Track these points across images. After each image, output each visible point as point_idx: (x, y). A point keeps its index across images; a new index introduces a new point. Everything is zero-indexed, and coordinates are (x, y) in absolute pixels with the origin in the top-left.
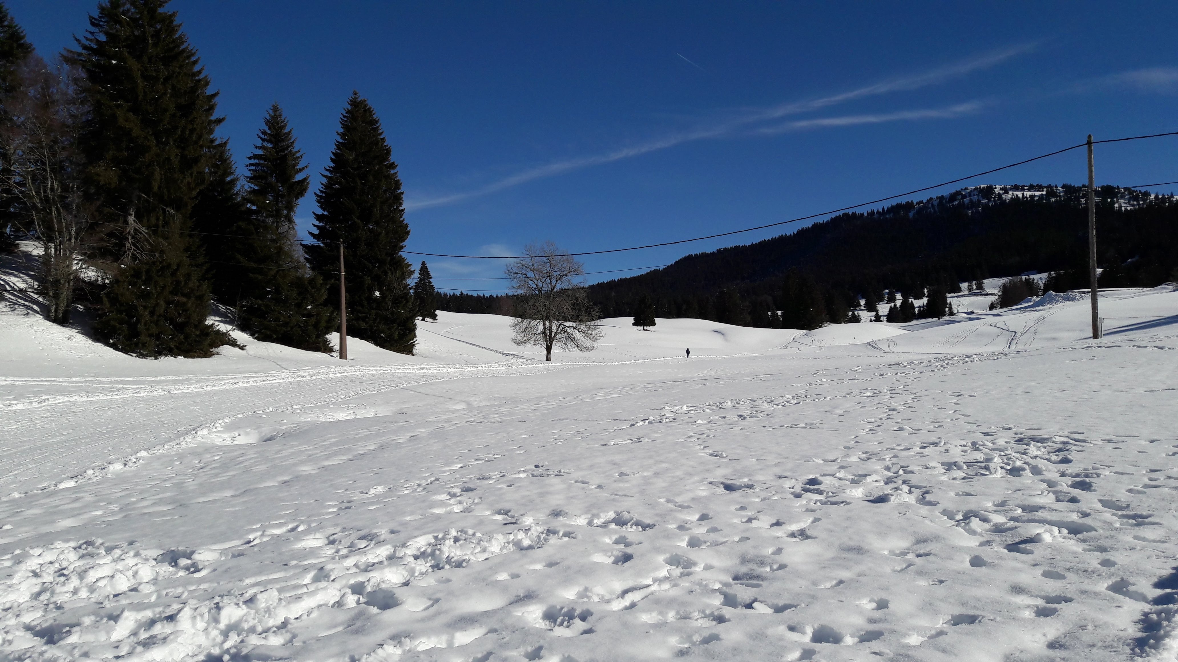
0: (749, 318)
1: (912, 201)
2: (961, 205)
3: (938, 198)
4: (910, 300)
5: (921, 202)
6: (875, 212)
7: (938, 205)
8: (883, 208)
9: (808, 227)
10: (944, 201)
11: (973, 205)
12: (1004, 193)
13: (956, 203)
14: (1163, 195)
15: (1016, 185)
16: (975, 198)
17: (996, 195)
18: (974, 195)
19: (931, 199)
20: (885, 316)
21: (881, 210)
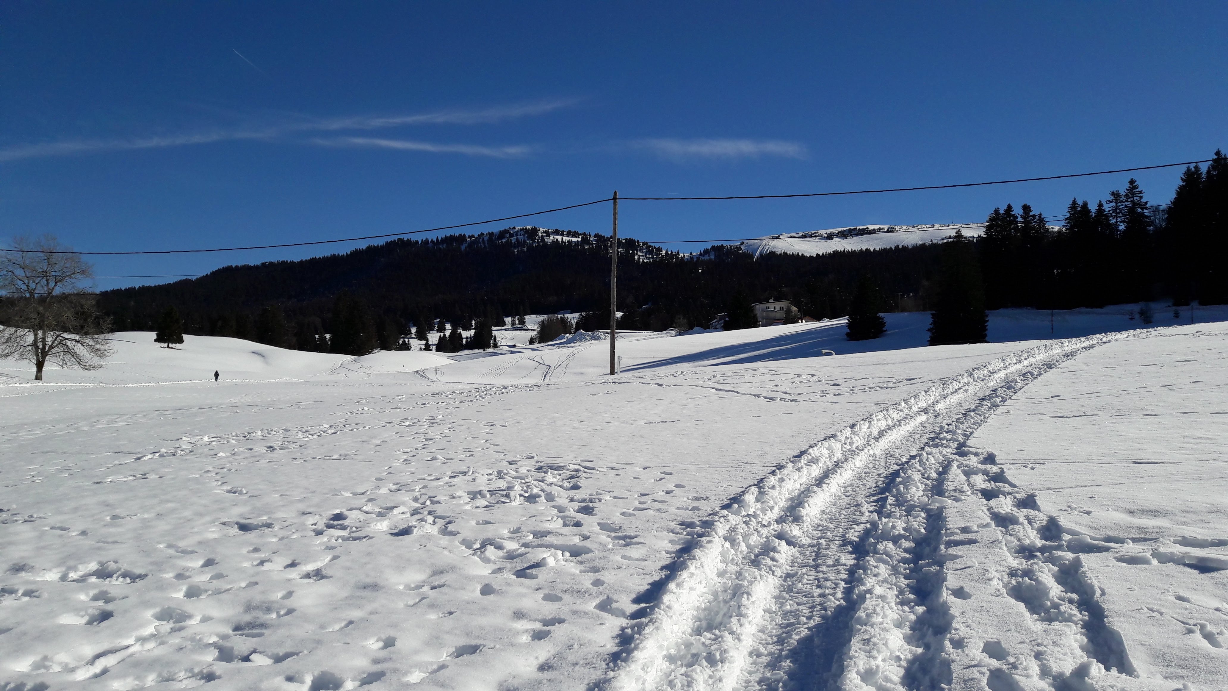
0: (294, 340)
1: (464, 234)
2: (509, 244)
3: (489, 234)
4: (459, 330)
5: (473, 236)
6: (430, 241)
7: (488, 240)
8: (437, 238)
9: (362, 249)
10: (494, 238)
11: (519, 244)
12: (546, 236)
13: (504, 240)
14: (672, 252)
15: (556, 229)
16: (521, 238)
17: (539, 237)
18: (520, 235)
19: (482, 234)
20: (434, 345)
21: (435, 240)
